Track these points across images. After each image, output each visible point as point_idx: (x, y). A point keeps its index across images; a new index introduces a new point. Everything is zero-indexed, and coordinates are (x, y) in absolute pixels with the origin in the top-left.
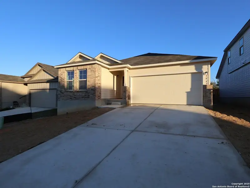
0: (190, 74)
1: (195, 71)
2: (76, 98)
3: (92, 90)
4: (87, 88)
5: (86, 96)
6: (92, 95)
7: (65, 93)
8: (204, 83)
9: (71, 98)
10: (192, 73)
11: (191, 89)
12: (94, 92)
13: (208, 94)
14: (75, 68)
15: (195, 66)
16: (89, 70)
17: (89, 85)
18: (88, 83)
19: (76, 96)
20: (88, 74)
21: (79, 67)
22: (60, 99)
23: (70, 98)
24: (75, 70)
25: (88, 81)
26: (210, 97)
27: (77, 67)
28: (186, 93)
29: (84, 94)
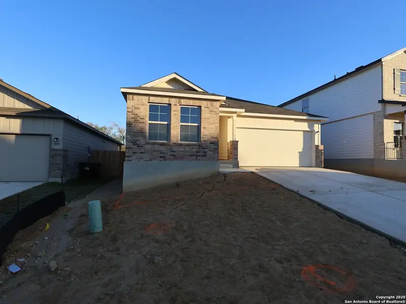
0: (302, 132)
1: (308, 129)
2: (174, 157)
3: (211, 143)
4: (202, 139)
5: (199, 154)
6: (211, 152)
7: (148, 147)
8: (316, 144)
9: (163, 157)
10: (304, 131)
11: (303, 149)
12: (215, 147)
13: (320, 154)
14: (173, 101)
15: (308, 124)
16: (206, 109)
17: (206, 135)
18: (204, 132)
19: (175, 154)
20: (203, 116)
21: (182, 100)
22: (130, 159)
23: (160, 157)
24: (172, 104)
25: (204, 128)
26: (321, 158)
27: (178, 100)
28: (298, 154)
29: (195, 150)
